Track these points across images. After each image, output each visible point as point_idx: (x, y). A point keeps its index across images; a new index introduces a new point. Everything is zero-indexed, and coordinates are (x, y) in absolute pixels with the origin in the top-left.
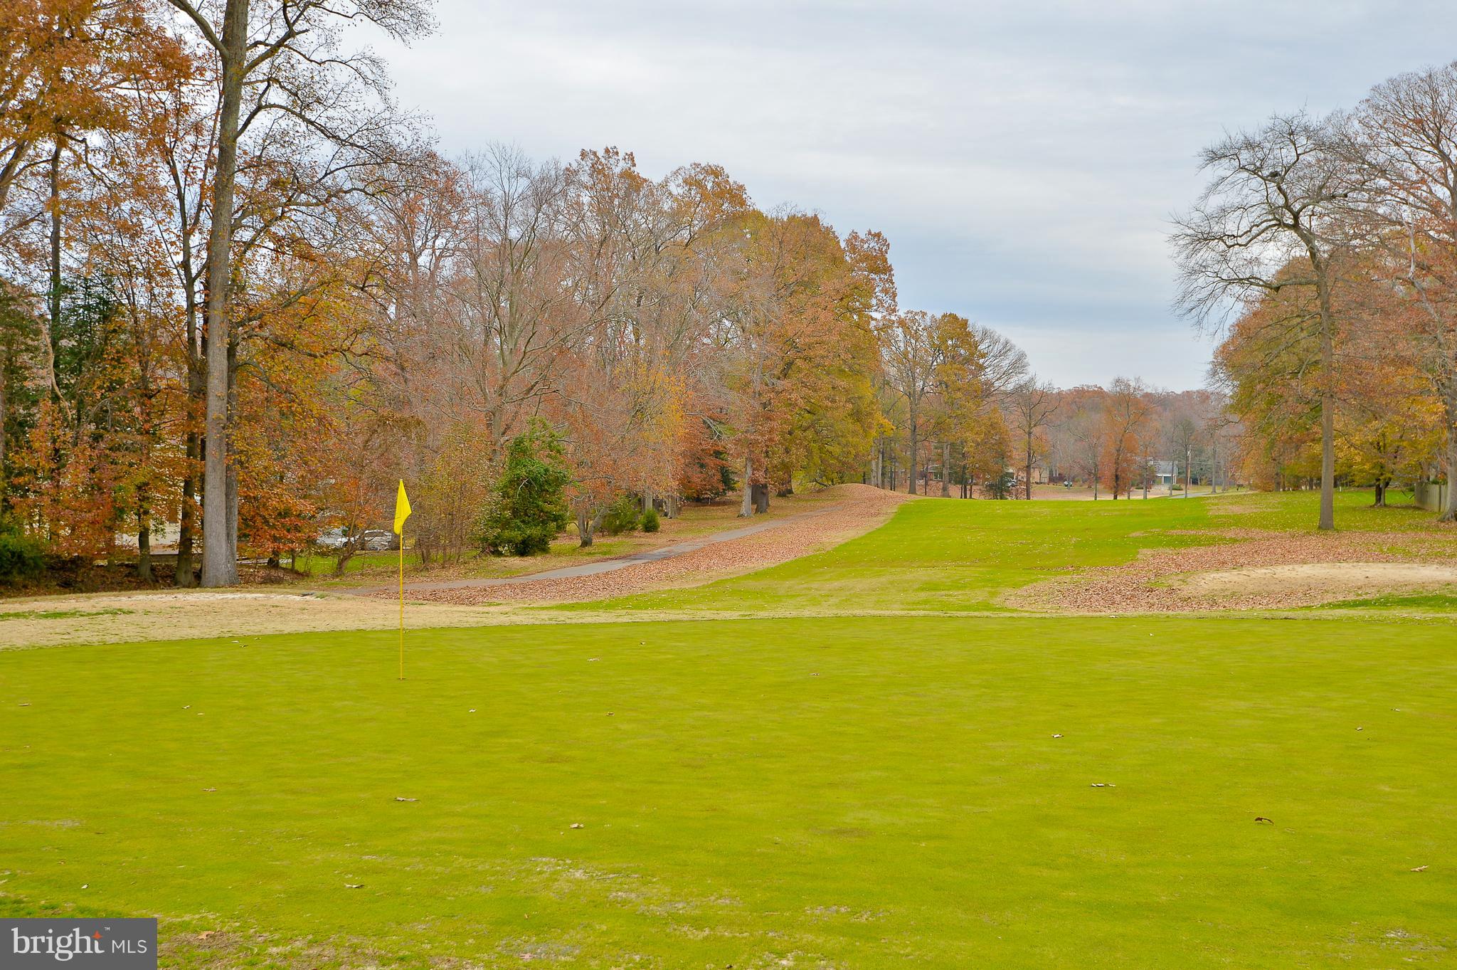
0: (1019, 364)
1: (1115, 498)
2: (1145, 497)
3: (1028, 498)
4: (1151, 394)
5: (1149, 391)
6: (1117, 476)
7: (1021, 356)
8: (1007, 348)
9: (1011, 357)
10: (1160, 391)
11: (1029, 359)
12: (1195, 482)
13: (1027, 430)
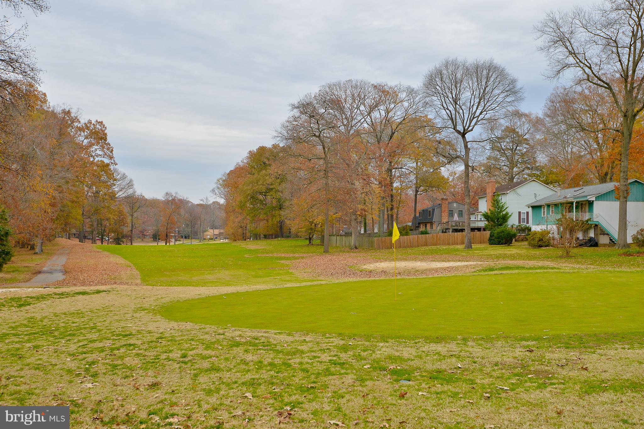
0: (130, 184)
1: (166, 244)
2: (175, 244)
3: (131, 244)
4: (181, 199)
5: (181, 198)
6: (167, 235)
7: (131, 181)
8: (124, 177)
9: (127, 181)
10: (185, 198)
11: (134, 183)
12: (186, 238)
13: (131, 214)
